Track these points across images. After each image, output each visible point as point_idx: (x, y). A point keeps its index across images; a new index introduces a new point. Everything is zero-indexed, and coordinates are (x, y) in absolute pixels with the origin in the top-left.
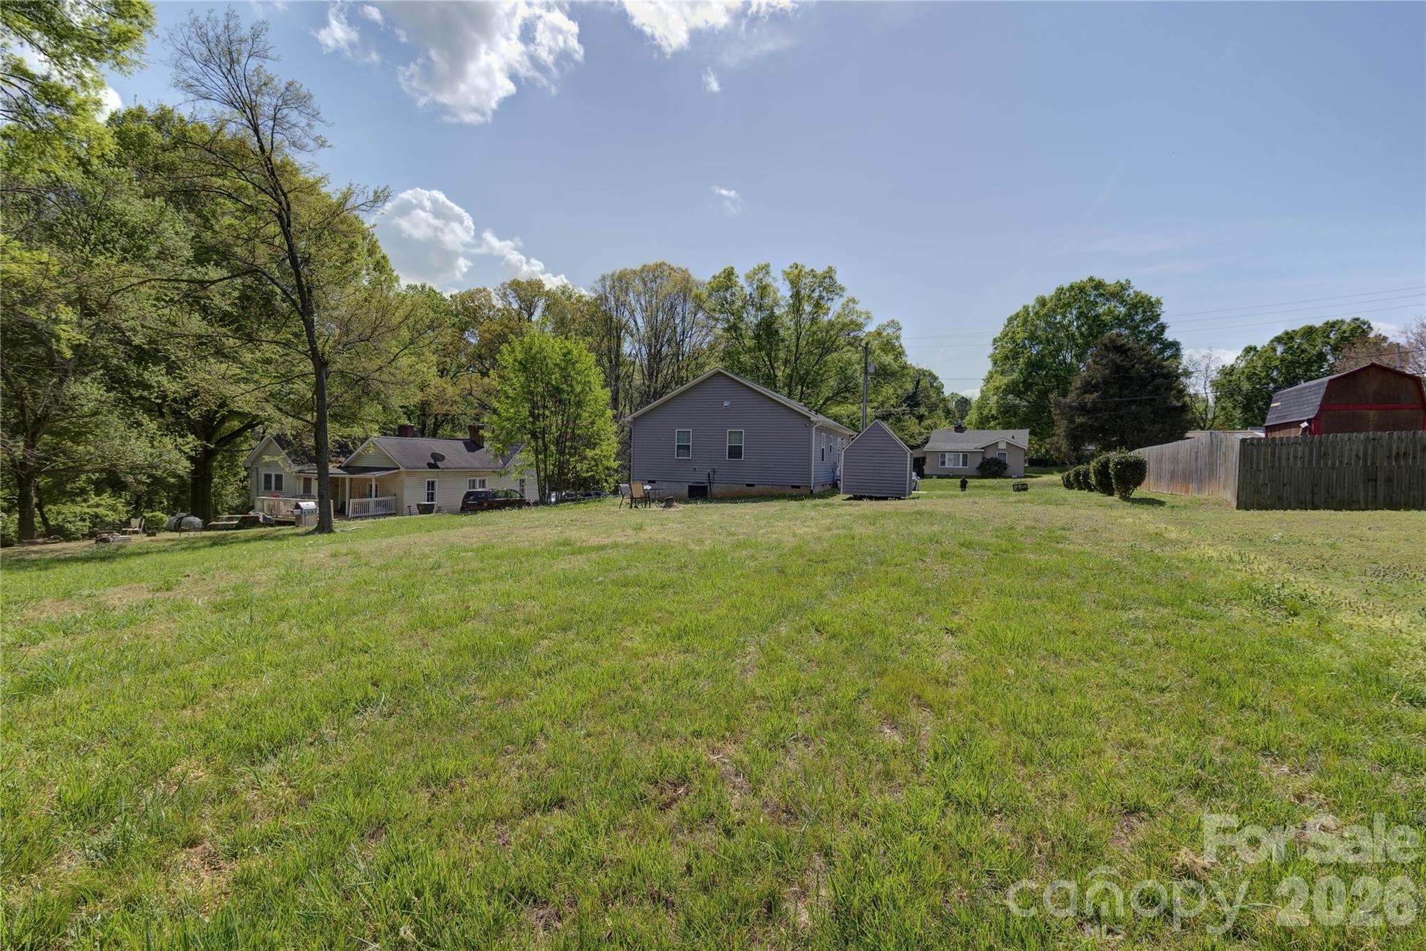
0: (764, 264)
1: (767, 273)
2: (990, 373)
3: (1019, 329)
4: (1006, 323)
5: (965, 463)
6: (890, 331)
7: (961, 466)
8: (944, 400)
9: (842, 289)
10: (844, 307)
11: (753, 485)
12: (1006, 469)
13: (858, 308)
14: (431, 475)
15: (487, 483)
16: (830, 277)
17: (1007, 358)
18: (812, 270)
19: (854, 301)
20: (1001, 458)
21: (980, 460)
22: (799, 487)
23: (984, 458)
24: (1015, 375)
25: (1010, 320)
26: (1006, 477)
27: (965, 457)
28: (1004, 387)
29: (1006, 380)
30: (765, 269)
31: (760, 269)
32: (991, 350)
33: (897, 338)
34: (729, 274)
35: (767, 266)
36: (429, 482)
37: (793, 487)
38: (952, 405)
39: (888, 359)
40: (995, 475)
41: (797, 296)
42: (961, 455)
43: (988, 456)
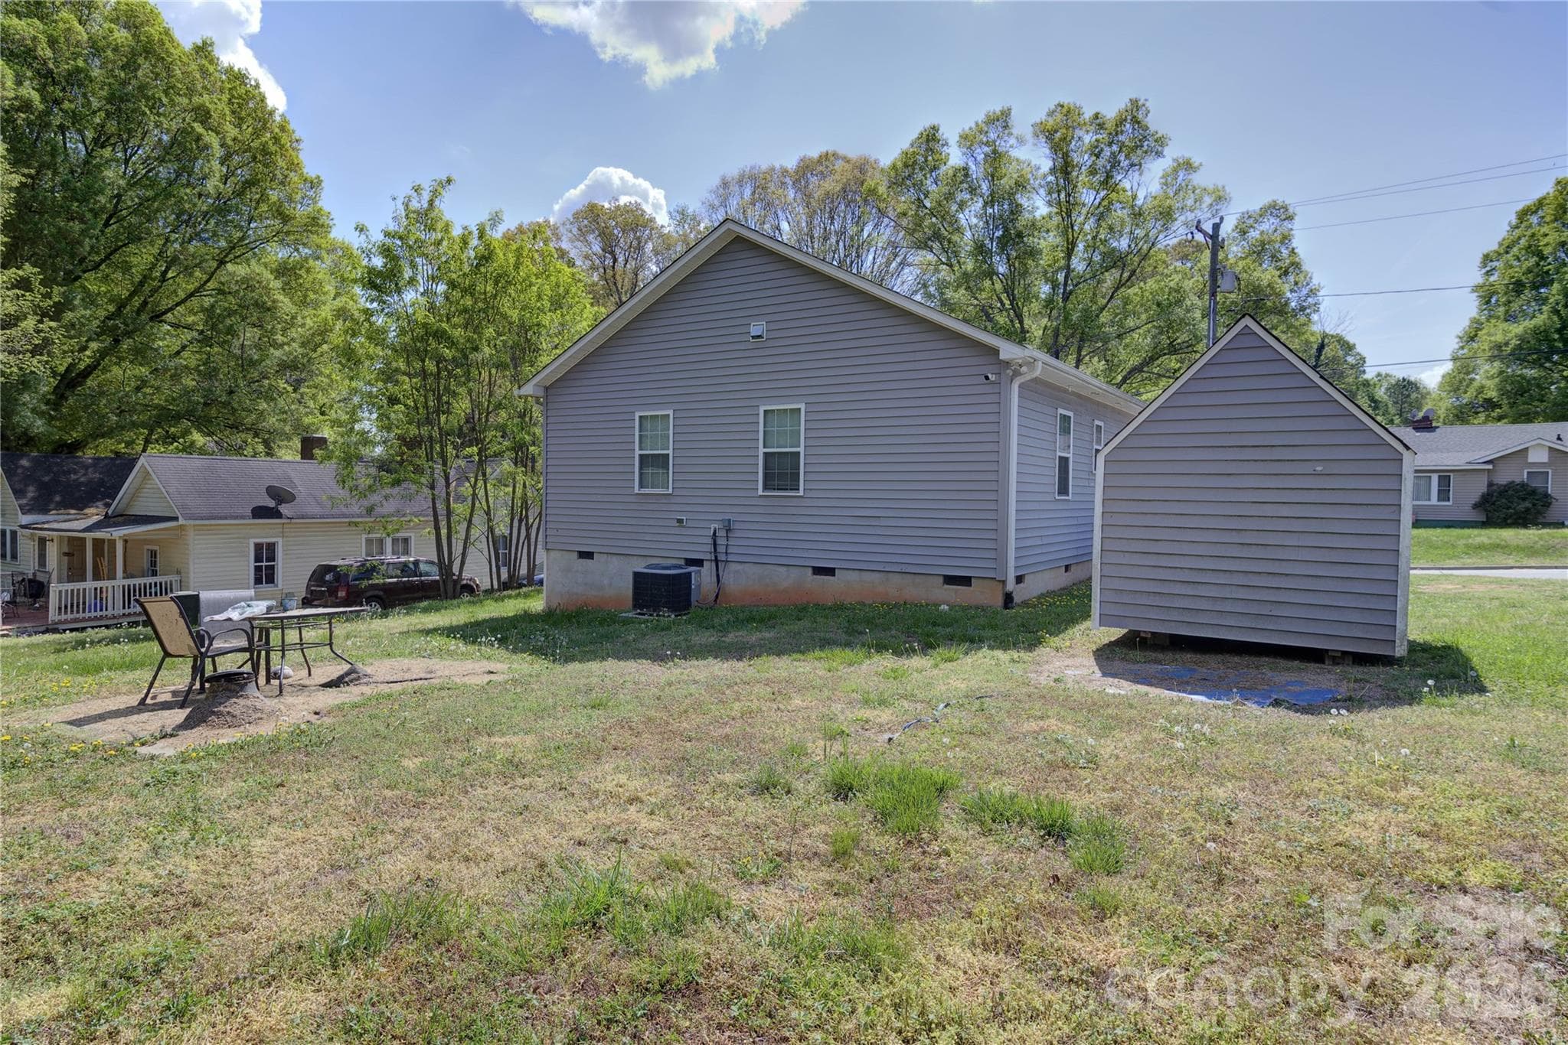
0: (998, 109)
1: (1006, 127)
2: (1474, 321)
3: (1545, 229)
4: (1514, 221)
5: (1444, 494)
6: (1268, 225)
7: (1434, 501)
8: (1366, 384)
9: (1161, 141)
10: (1168, 179)
11: (830, 572)
12: (1548, 505)
13: (1198, 179)
14: (266, 531)
15: (413, 544)
16: (1136, 121)
17: (1518, 287)
18: (1096, 116)
19: (1188, 166)
20: (1536, 484)
21: (1482, 488)
22: (966, 581)
23: (1490, 485)
24: (1541, 320)
25: (1523, 215)
26: (1546, 525)
27: (1445, 480)
28: (1515, 342)
29: (1517, 329)
30: (1001, 120)
31: (991, 120)
32: (1477, 277)
33: (1286, 239)
34: (930, 139)
35: (1006, 114)
36: (258, 547)
37: (950, 580)
38: (1381, 393)
39: (1265, 274)
40: (1522, 520)
41: (1064, 169)
42: (1435, 478)
43: (1503, 478)
